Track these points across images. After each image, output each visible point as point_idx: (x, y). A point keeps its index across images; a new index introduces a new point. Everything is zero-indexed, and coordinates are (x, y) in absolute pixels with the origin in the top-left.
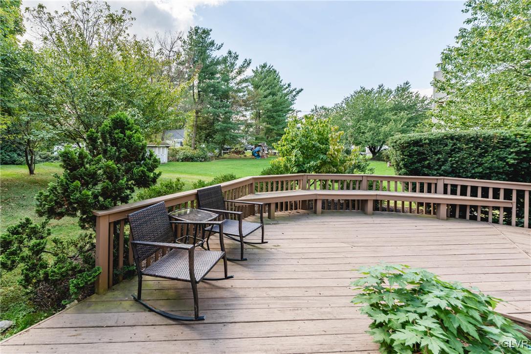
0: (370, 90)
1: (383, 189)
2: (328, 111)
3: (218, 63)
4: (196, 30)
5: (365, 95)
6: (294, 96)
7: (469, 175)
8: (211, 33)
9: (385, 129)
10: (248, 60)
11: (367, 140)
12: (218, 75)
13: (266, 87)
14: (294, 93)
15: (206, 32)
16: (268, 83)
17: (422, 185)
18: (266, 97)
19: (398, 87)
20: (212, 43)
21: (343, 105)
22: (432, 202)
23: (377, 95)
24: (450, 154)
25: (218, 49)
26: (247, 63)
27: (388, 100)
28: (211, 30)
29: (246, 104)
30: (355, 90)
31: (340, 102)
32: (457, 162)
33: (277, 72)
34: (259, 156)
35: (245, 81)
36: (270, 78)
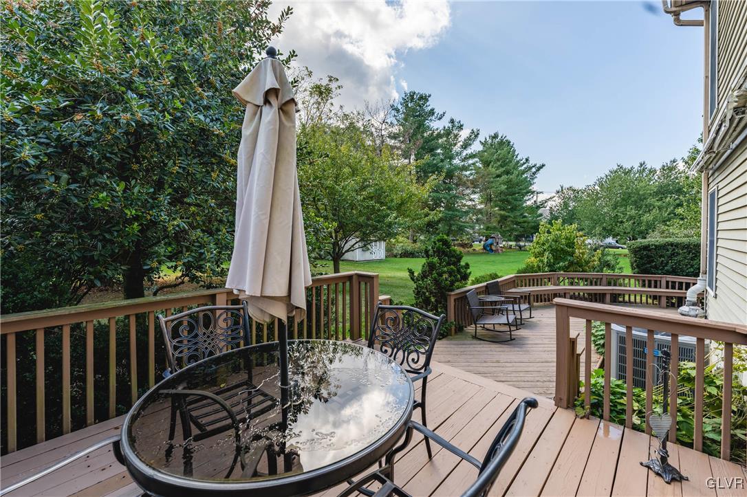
0: (629, 168)
1: (620, 285)
2: (578, 193)
3: (439, 136)
4: (411, 95)
5: (623, 175)
6: (533, 174)
7: (685, 274)
8: (429, 99)
9: (647, 217)
10: (475, 130)
11: (627, 231)
12: (439, 151)
13: (499, 163)
14: (534, 170)
15: (424, 98)
16: (501, 159)
17: (650, 281)
18: (499, 176)
19: (664, 166)
20: (432, 112)
21: (597, 187)
22: (658, 294)
23: (637, 175)
24: (670, 257)
25: (440, 119)
26: (475, 135)
27: (652, 182)
28: (430, 96)
29: (474, 184)
30: (611, 169)
31: (592, 183)
32: (675, 264)
33: (511, 144)
34: (492, 250)
35: (472, 156)
36: (502, 152)
